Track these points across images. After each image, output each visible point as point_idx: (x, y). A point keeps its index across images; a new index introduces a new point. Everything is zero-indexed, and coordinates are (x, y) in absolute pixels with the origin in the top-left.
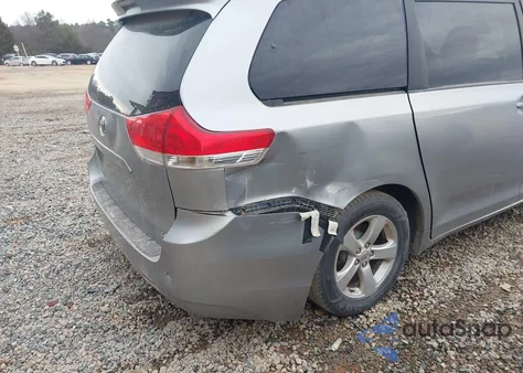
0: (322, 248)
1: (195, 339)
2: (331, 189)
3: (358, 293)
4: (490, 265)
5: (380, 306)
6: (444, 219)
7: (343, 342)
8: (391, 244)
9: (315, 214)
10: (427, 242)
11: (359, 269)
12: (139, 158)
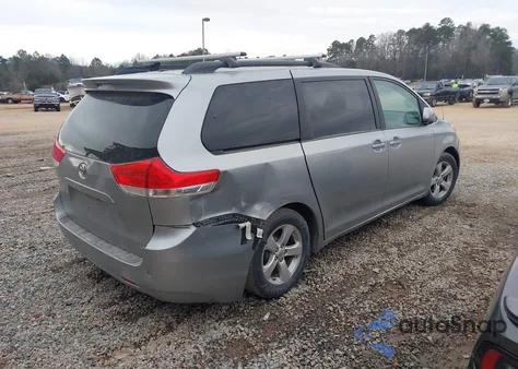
0: (253, 248)
1: (163, 326)
2: (257, 207)
3: (278, 281)
4: (366, 258)
5: (294, 290)
6: (333, 226)
7: (271, 314)
8: (298, 245)
9: (248, 224)
10: (322, 243)
11: (278, 264)
12: (124, 193)
